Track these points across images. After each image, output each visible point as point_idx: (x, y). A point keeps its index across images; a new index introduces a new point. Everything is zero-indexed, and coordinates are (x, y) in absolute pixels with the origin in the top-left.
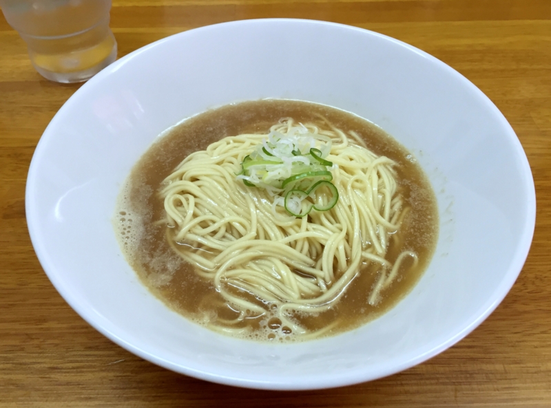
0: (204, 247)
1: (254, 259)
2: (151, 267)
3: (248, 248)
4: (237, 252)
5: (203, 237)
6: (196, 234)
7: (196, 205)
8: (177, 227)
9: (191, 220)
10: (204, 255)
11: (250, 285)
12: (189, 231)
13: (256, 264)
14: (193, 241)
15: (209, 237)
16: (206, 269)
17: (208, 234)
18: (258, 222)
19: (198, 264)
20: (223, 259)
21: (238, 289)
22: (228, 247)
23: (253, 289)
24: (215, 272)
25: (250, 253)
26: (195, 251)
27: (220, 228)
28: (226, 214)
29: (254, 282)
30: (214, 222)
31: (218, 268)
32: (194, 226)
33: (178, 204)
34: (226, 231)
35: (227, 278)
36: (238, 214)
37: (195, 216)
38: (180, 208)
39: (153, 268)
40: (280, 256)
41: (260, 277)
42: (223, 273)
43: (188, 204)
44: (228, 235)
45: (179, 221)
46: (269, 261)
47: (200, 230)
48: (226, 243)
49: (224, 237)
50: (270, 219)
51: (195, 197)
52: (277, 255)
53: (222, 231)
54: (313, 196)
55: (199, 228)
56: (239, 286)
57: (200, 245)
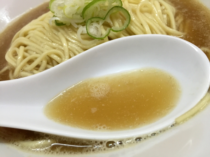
9: (21, 61)
17: (34, 68)
18: (70, 50)
27: (42, 61)
30: (36, 58)
32: (24, 66)
33: (16, 54)
34: (47, 63)
36: (54, 48)
37: (24, 57)
45: (14, 64)
50: (78, 46)
51: (25, 46)
54: (109, 21)
55: (28, 65)
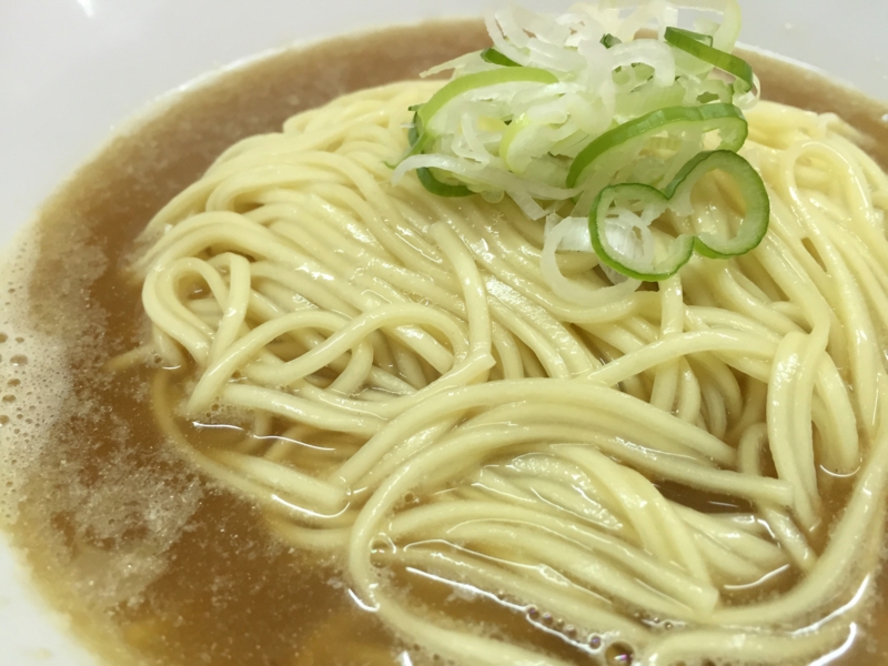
0: (296, 431)
1: (498, 456)
2: (83, 529)
3: (467, 416)
4: (426, 434)
5: (289, 390)
6: (262, 385)
7: (257, 284)
8: (190, 366)
9: (239, 337)
10: (295, 459)
11: (501, 566)
12: (236, 375)
13: (508, 476)
14: (251, 412)
15: (313, 392)
16: (309, 513)
17: (306, 379)
18: (493, 317)
19: (275, 497)
20: (372, 467)
21: (449, 590)
22: (389, 419)
23: (514, 584)
24: (346, 526)
25: (479, 436)
26: (261, 450)
27: (349, 352)
28: (369, 303)
29: (511, 551)
30: (324, 335)
31: (358, 505)
32: (253, 358)
33: (193, 291)
34: (375, 364)
35: (401, 542)
36: (414, 298)
37: (253, 320)
38: (199, 304)
39: (89, 533)
40: (597, 438)
41: (533, 529)
42: (380, 524)
43: (228, 285)
44: (383, 378)
45: (197, 346)
46: (558, 458)
47: (275, 370)
48: (378, 406)
49: (368, 385)
50: (536, 304)
51: (251, 258)
52: (585, 435)
53: (360, 366)
55: (272, 360)
56: (451, 573)
57: (279, 424)
